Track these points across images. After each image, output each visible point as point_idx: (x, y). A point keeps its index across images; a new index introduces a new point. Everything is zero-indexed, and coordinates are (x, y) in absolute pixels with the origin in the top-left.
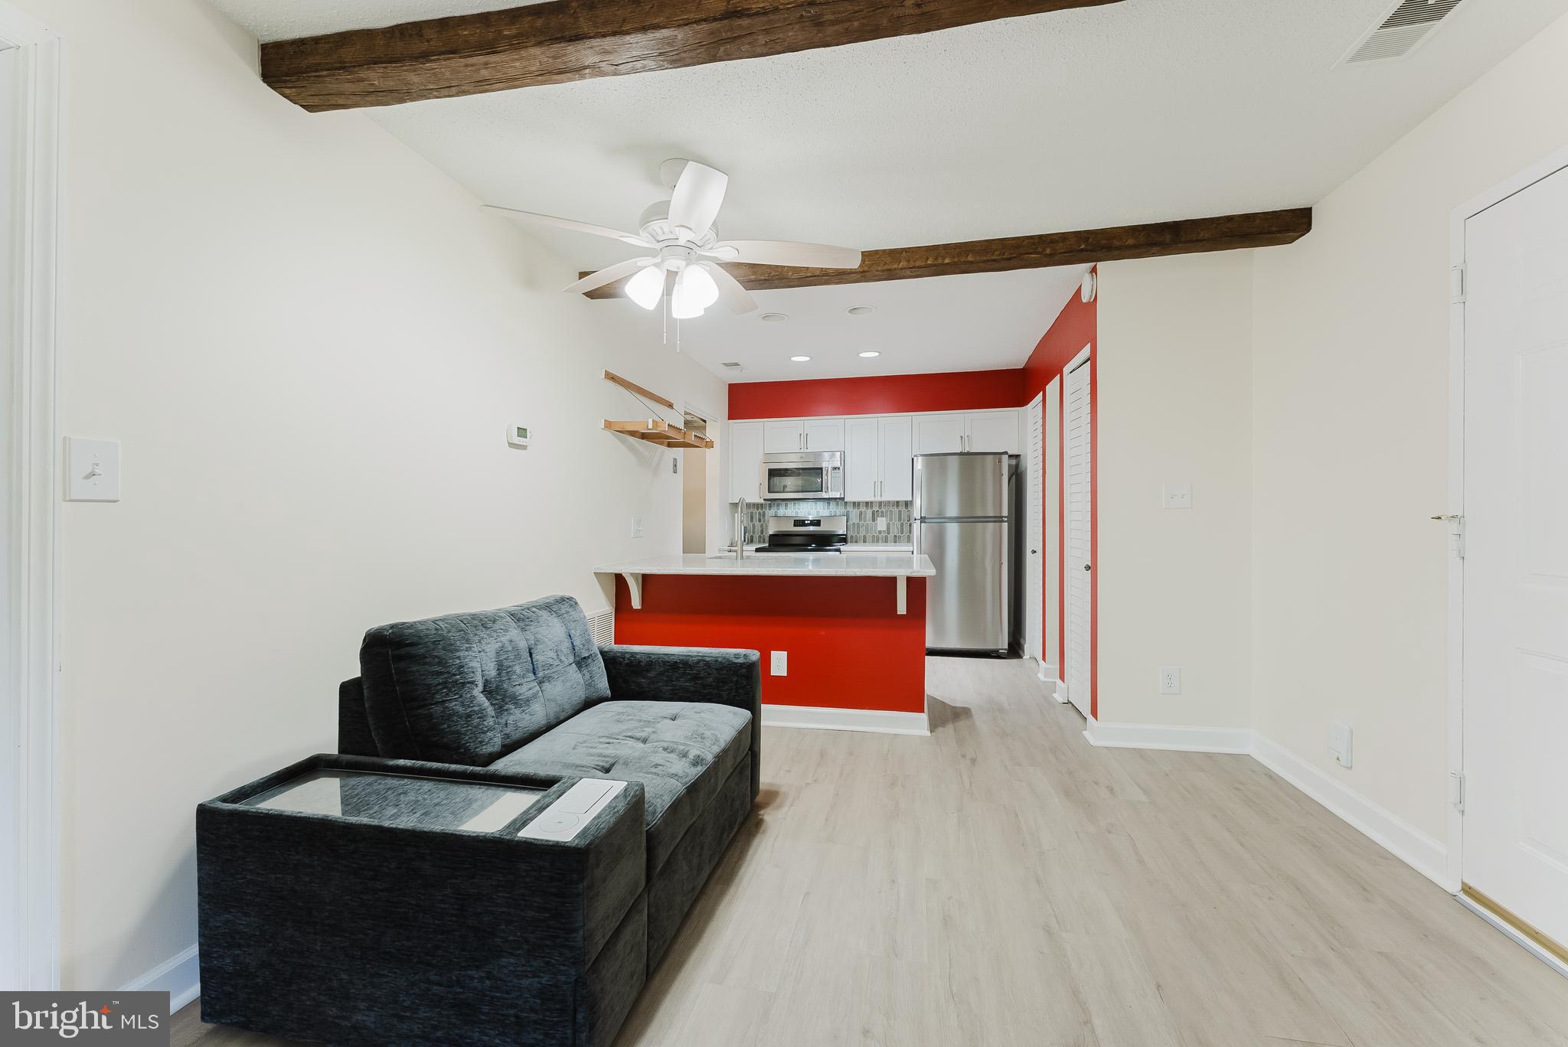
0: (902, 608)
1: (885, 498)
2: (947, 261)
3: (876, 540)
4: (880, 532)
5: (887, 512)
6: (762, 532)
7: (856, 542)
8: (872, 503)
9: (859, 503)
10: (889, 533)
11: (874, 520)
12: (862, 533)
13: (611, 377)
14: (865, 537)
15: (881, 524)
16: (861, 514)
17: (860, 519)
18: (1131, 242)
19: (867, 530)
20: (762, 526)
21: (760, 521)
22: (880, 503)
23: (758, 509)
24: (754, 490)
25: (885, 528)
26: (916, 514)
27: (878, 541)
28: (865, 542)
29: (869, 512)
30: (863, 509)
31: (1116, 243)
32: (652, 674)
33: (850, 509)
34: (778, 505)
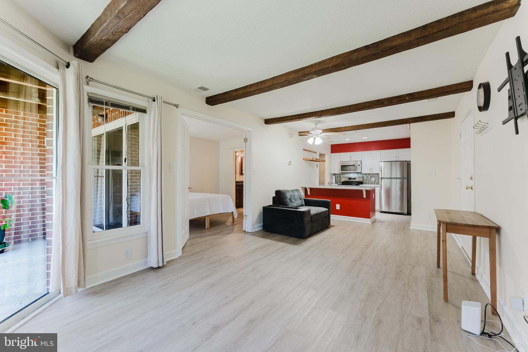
0: (365, 196)
1: (373, 172)
2: (370, 127)
3: (371, 183)
4: (373, 181)
5: (375, 176)
6: (340, 181)
7: (366, 184)
8: (370, 174)
9: (367, 174)
10: (375, 182)
11: (371, 178)
12: (368, 182)
13: (304, 150)
14: (368, 183)
15: (373, 179)
16: (367, 176)
17: (367, 178)
18: (411, 121)
19: (369, 181)
20: (340, 179)
21: (339, 178)
22: (373, 174)
23: (339, 175)
24: (337, 170)
25: (374, 180)
26: (380, 177)
27: (372, 184)
28: (368, 184)
29: (370, 176)
30: (368, 175)
31: (408, 121)
32: (312, 203)
33: (364, 175)
34: (344, 174)
